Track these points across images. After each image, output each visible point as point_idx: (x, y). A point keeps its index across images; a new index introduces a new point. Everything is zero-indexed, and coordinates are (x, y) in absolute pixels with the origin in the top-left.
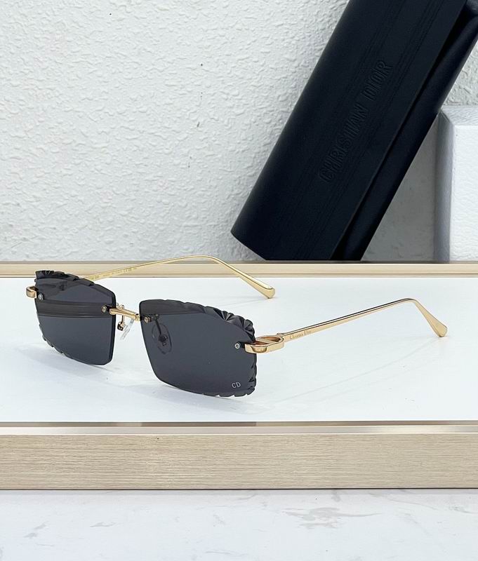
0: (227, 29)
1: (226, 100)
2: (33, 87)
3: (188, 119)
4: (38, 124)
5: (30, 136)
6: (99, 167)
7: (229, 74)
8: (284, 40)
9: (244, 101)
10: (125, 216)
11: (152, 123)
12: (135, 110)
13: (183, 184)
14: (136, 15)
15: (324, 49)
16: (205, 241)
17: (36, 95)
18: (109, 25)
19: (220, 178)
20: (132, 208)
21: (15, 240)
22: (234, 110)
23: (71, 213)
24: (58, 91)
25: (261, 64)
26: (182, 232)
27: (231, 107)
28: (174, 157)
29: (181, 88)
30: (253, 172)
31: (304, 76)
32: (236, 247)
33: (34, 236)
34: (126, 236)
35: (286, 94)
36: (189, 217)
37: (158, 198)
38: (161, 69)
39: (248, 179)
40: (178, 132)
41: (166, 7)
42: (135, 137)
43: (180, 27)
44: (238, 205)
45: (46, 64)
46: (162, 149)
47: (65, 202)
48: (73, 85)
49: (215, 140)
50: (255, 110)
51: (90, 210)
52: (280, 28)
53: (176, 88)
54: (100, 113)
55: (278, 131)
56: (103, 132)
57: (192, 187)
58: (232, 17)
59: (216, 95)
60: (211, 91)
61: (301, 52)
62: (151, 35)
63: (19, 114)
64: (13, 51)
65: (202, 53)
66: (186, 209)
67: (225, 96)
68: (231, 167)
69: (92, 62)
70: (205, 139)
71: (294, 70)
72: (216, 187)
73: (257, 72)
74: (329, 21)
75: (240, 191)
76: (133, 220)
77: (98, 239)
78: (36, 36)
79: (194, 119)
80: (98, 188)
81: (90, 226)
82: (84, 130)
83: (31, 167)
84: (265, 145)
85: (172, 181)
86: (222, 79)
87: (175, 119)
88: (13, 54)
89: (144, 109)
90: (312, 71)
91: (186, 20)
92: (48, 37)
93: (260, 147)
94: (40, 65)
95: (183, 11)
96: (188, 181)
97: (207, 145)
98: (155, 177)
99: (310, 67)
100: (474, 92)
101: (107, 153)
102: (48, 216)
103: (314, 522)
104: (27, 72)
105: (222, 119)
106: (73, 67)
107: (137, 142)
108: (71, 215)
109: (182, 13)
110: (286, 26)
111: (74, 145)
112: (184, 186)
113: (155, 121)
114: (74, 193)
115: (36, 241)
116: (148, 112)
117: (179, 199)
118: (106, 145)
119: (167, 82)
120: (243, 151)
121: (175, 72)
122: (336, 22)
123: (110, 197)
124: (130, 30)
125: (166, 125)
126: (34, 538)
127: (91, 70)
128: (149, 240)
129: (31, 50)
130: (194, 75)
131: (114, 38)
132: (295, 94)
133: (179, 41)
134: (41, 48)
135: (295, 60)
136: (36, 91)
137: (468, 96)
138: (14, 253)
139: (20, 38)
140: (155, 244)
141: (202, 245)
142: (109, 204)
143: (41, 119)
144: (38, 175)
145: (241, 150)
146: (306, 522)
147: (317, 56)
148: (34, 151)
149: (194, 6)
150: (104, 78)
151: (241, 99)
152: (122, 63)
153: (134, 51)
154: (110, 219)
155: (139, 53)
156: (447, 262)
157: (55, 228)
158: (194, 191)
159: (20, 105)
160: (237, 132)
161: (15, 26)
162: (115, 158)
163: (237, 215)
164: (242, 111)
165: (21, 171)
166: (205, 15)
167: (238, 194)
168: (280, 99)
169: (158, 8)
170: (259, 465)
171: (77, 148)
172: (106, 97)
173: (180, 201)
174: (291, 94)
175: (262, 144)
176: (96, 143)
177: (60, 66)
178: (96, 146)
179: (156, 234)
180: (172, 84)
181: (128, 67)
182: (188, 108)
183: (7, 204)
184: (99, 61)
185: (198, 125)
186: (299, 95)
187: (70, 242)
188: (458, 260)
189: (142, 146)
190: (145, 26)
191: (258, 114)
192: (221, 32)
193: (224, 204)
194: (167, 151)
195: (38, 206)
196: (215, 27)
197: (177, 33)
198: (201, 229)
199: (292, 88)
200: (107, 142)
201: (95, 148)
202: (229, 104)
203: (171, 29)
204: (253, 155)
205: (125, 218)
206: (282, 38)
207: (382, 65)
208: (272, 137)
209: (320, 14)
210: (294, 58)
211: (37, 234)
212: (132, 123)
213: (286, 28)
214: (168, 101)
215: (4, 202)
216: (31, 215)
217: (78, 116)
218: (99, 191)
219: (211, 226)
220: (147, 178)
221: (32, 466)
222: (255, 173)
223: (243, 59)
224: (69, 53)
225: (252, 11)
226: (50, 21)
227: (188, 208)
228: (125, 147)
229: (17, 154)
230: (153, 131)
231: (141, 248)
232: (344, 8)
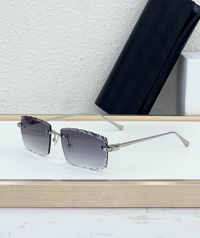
0: (94, 20)
1: (93, 49)
2: (14, 43)
3: (77, 56)
4: (16, 58)
5: (13, 63)
6: (41, 76)
7: (94, 38)
8: (117, 24)
9: (100, 49)
10: (51, 96)
11: (62, 58)
12: (55, 53)
13: (75, 83)
14: (56, 13)
15: (133, 28)
16: (84, 107)
17: (15, 46)
18: (46, 18)
19: (90, 81)
20: (54, 93)
21: (6, 106)
22: (96, 53)
23: (29, 95)
24: (24, 45)
25: (107, 34)
26: (74, 103)
27: (95, 52)
28: (71, 72)
29: (75, 44)
30: (104, 78)
31: (125, 39)
32: (96, 109)
33: (13, 104)
34: (51, 104)
35: (117, 46)
36: (77, 97)
37: (65, 89)
38: (66, 36)
39: (101, 82)
40: (73, 62)
41: (69, 10)
42: (55, 64)
43: (74, 18)
44: (97, 92)
45: (19, 33)
46: (66, 69)
47: (27, 90)
48: (31, 42)
49: (88, 65)
50: (105, 53)
51: (37, 94)
52: (115, 19)
53: (72, 44)
54: (41, 54)
55: (114, 62)
56: (42, 61)
57: (78, 84)
58: (96, 15)
59: (89, 47)
60: (87, 45)
61: (124, 30)
62: (63, 22)
63: (8, 54)
64: (6, 28)
65: (83, 29)
66: (76, 93)
67: (92, 47)
68: (94, 76)
69: (38, 33)
70: (84, 65)
71: (121, 37)
72: (88, 85)
73: (106, 38)
74: (135, 17)
75: (98, 86)
76: (54, 98)
77: (40, 106)
78: (15, 22)
79: (79, 56)
80: (40, 85)
81: (37, 100)
82: (35, 61)
83: (13, 76)
84: (108, 68)
85: (71, 82)
86: (91, 40)
87: (72, 56)
88: (6, 29)
89: (60, 52)
90: (128, 37)
91: (77, 16)
92: (20, 22)
93: (106, 68)
94: (17, 33)
95: (76, 12)
96: (77, 82)
97: (85, 67)
98: (63, 80)
99: (127, 36)
100: (194, 46)
101: (44, 70)
102: (20, 96)
103: (139, 221)
104: (11, 36)
105: (91, 57)
106: (30, 35)
107: (56, 66)
108: (29, 96)
109: (75, 13)
110: (117, 19)
111: (30, 67)
112: (75, 84)
113: (64, 57)
114: (30, 86)
115: (14, 106)
116: (61, 54)
117: (73, 89)
118: (44, 67)
119: (69, 41)
120: (100, 70)
121: (72, 37)
122: (138, 17)
123: (45, 89)
124: (54, 20)
125: (68, 59)
126: (23, 228)
127: (38, 36)
128: (61, 106)
129: (14, 28)
130: (80, 38)
131: (47, 23)
132: (121, 47)
133: (74, 24)
134: (18, 27)
135: (121, 33)
136: (15, 44)
137: (191, 48)
138: (6, 111)
139: (9, 22)
140: (63, 108)
141: (82, 108)
142: (45, 91)
143: (17, 56)
144: (16, 79)
145: (99, 69)
146: (136, 221)
147: (131, 31)
148: (14, 69)
149: (80, 10)
150: (43, 39)
151: (99, 49)
152: (51, 33)
153: (56, 28)
154: (45, 97)
155: (58, 29)
156: (184, 116)
157: (22, 101)
158: (80, 86)
159: (9, 50)
160: (97, 62)
161: (7, 18)
162: (47, 72)
163: (97, 96)
164: (99, 53)
165: (8, 77)
166: (84, 14)
167: (97, 88)
168: (115, 49)
169: (65, 11)
170: (115, 197)
171: (32, 68)
172: (44, 47)
173: (74, 90)
174: (119, 46)
175: (107, 67)
176: (39, 66)
177: (25, 34)
178: (40, 67)
179: (64, 104)
180: (71, 42)
181: (53, 35)
182: (77, 52)
183: (3, 91)
184: (41, 32)
185: (81, 59)
186: (123, 47)
187: (28, 107)
188: (188, 115)
189: (59, 67)
190: (60, 18)
191: (106, 55)
192: (91, 21)
193: (92, 91)
194: (68, 70)
195: (16, 92)
196: (89, 19)
197: (73, 21)
198: (82, 102)
199: (120, 44)
200: (44, 66)
201: (39, 68)
202: (94, 50)
203: (71, 20)
204: (104, 72)
205: (51, 97)
206: (116, 23)
207: (158, 34)
208: (112, 64)
209: (132, 14)
210: (121, 32)
211: (15, 103)
212: (54, 58)
213: (117, 20)
214: (69, 49)
215: (2, 90)
216: (13, 96)
217: (32, 55)
218: (40, 86)
219: (86, 100)
220: (60, 81)
221: (21, 198)
222: (105, 79)
223: (100, 32)
224: (29, 29)
225: (104, 13)
226: (21, 16)
227: (77, 93)
228: (51, 68)
229: (7, 70)
230: (63, 61)
231: (57, 109)
232: (142, 11)
